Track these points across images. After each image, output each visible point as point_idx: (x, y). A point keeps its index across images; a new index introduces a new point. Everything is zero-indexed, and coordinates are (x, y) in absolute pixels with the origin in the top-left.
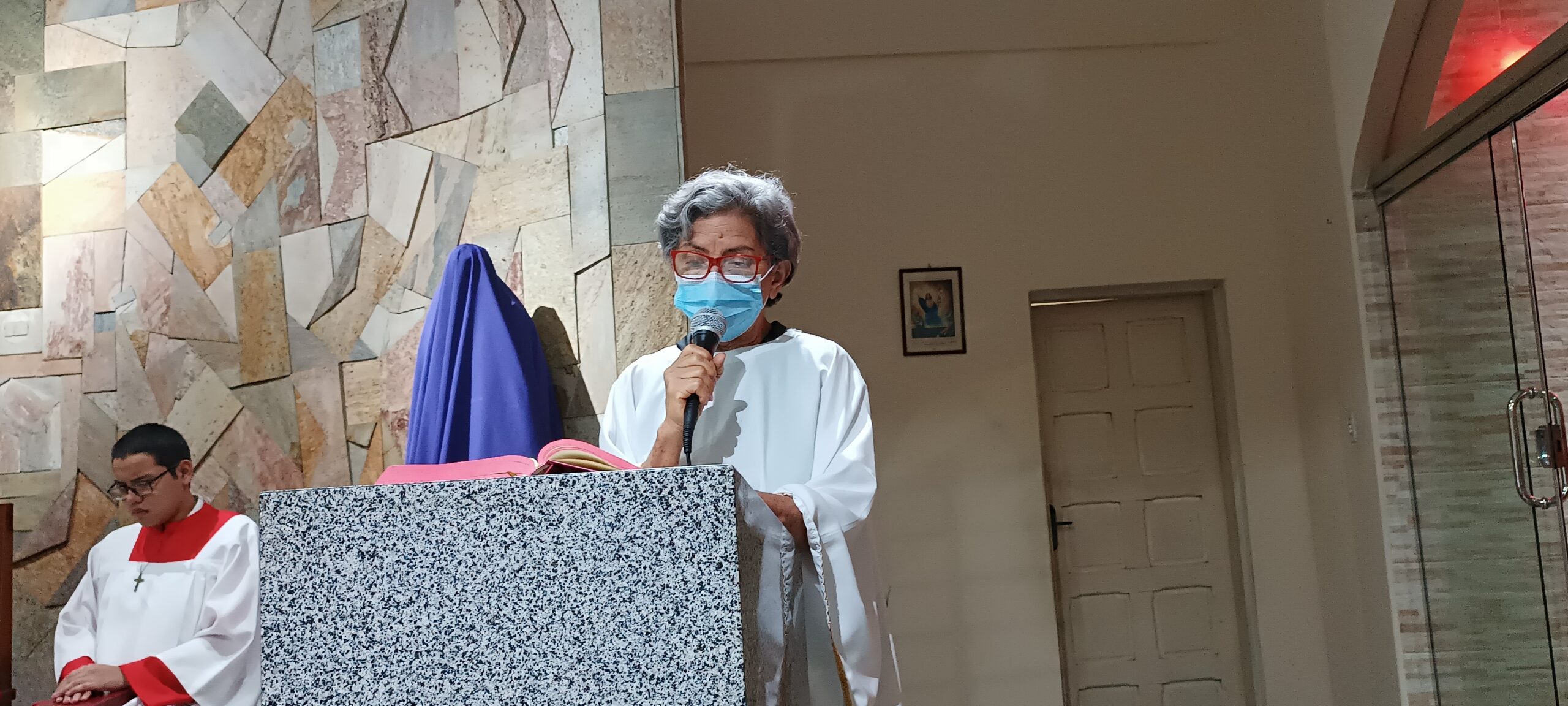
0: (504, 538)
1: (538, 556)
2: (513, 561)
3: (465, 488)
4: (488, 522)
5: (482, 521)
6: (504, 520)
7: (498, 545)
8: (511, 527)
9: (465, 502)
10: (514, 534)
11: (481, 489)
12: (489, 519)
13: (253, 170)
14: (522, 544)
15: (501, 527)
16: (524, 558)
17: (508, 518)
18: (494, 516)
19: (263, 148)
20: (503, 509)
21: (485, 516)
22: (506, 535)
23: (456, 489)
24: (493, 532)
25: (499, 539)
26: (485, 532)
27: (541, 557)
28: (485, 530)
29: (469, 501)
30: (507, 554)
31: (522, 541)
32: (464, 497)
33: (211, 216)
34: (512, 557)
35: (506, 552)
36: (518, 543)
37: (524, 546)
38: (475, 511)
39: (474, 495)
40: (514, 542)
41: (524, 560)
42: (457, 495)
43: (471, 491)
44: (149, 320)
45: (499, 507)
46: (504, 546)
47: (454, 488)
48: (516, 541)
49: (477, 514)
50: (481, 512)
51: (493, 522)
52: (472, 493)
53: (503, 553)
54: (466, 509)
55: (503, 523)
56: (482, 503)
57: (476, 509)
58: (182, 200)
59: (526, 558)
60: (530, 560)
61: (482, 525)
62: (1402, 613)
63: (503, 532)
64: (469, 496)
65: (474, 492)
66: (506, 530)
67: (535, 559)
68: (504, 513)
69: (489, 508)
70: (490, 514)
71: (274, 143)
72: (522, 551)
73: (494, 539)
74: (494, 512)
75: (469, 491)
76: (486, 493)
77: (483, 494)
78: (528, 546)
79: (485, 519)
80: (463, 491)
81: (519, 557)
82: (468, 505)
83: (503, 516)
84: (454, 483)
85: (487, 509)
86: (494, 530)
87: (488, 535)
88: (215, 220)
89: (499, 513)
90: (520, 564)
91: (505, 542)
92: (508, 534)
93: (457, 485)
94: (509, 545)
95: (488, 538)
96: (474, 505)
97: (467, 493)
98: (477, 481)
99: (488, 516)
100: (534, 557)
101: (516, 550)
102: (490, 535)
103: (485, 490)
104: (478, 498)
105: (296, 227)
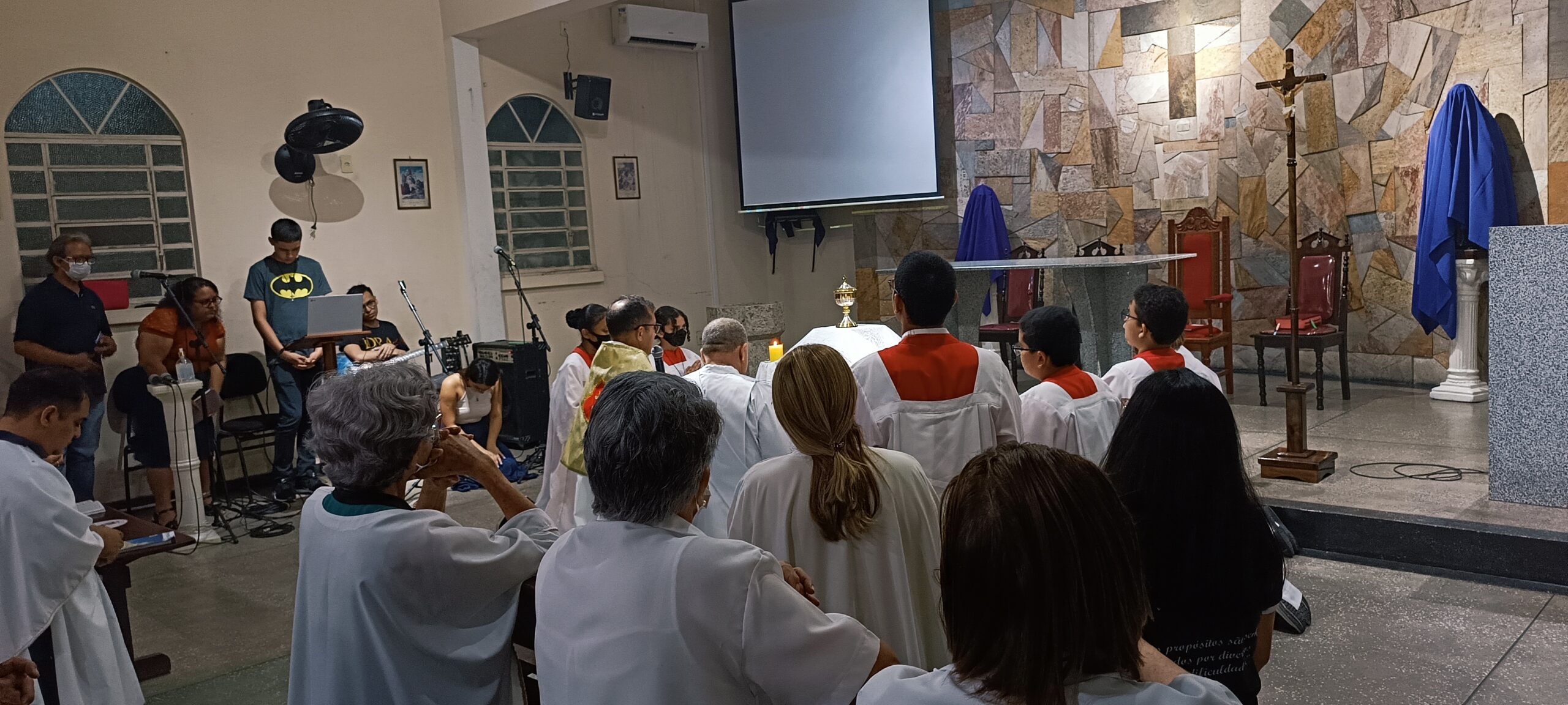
13: (1316, 39)
19: (1322, 26)
44: (1255, 121)
71: (1330, 24)
105: (1343, 69)
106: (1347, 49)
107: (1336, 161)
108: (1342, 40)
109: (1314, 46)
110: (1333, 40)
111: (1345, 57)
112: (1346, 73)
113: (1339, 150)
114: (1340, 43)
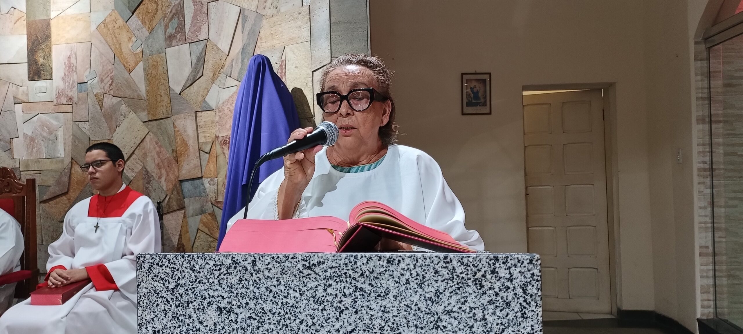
0: (339, 305)
1: (367, 321)
2: (346, 324)
3: (306, 261)
4: (325, 290)
5: (321, 289)
6: (339, 289)
7: (334, 310)
8: (345, 295)
9: (306, 272)
10: (348, 301)
11: (320, 262)
12: (326, 287)
14: (354, 310)
15: (336, 295)
16: (355, 321)
17: (342, 288)
18: (330, 285)
20: (338, 280)
21: (323, 285)
22: (340, 302)
23: (299, 261)
24: (330, 298)
25: (335, 305)
26: (323, 298)
27: (370, 322)
28: (323, 296)
29: (309, 272)
30: (342, 318)
31: (354, 308)
32: (305, 268)
33: (132, 37)
34: (346, 321)
35: (340, 316)
36: (351, 309)
37: (356, 312)
38: (314, 280)
39: (314, 267)
40: (347, 308)
41: (355, 323)
42: (300, 266)
43: (312, 263)
45: (335, 278)
46: (339, 310)
47: (297, 260)
48: (349, 307)
49: (316, 283)
50: (320, 281)
51: (329, 290)
52: (312, 265)
53: (338, 317)
54: (307, 278)
55: (338, 292)
56: (321, 274)
57: (315, 278)
58: (118, 28)
59: (358, 322)
60: (361, 324)
61: (320, 293)
62: (701, 247)
63: (338, 299)
64: (309, 268)
65: (314, 264)
66: (340, 298)
67: (365, 323)
68: (339, 284)
69: (327, 279)
70: (327, 284)
72: (354, 316)
73: (330, 305)
74: (331, 282)
75: (309, 263)
76: (324, 266)
77: (322, 266)
78: (359, 313)
79: (323, 287)
80: (305, 263)
81: (351, 320)
82: (309, 275)
83: (338, 286)
84: (297, 256)
85: (324, 279)
86: (331, 297)
87: (325, 300)
88: (134, 39)
89: (335, 283)
90: (353, 327)
91: (340, 308)
92: (342, 301)
93: (300, 258)
94: (343, 310)
95: (325, 304)
96: (313, 275)
97: (308, 265)
98: (316, 255)
99: (325, 285)
100: (364, 322)
101: (349, 315)
102: (327, 301)
103: (323, 263)
104: (317, 269)
105: (174, 44)
106: (177, 26)
107: (170, 128)
108: (173, 17)
109: (151, 21)
110: (165, 17)
111: (175, 33)
112: (176, 47)
113: (173, 118)
114: (171, 19)
